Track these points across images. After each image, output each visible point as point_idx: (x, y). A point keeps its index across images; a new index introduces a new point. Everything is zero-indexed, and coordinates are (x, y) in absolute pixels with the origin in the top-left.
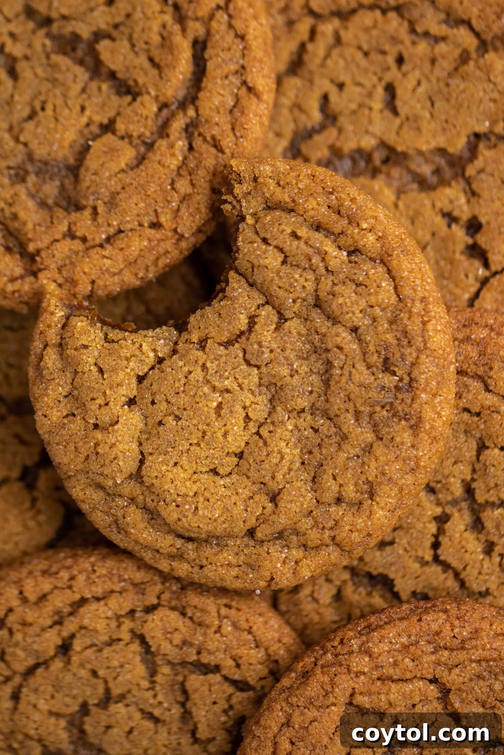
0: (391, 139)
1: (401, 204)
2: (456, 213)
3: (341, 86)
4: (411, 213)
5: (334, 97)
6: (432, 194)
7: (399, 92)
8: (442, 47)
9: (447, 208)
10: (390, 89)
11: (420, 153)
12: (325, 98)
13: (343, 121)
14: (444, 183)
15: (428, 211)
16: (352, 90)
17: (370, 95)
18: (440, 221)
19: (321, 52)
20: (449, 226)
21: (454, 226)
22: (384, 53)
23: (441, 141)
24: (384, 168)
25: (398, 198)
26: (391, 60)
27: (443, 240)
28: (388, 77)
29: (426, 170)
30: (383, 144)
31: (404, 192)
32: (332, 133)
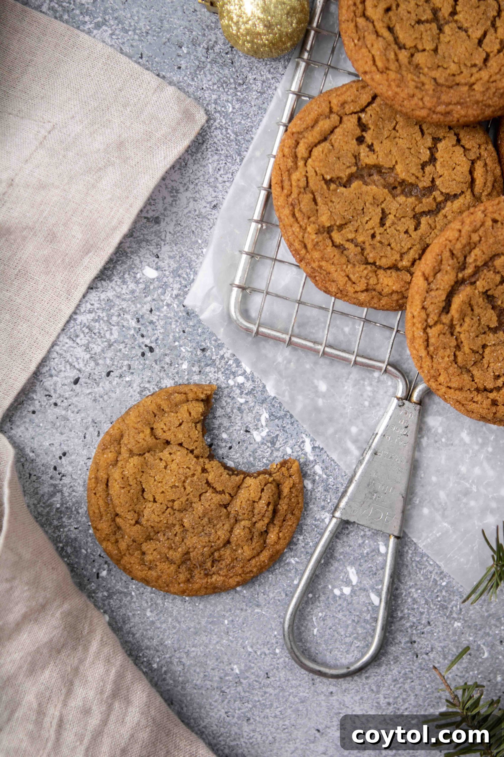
0: (389, 198)
1: (394, 163)
2: (367, 149)
3: (406, 232)
4: (390, 156)
5: (412, 227)
6: (376, 162)
7: (378, 221)
8: (351, 236)
9: (371, 153)
10: (382, 223)
11: (377, 186)
12: (416, 229)
13: (411, 214)
14: (369, 167)
15: (381, 154)
16: (402, 229)
17: (393, 223)
18: (376, 147)
19: (412, 251)
20: (372, 144)
21: (370, 144)
22: (380, 242)
23: (364, 188)
24: (397, 184)
25: (394, 166)
26: (378, 238)
27: (378, 138)
28: (382, 230)
29: (376, 177)
30: (394, 197)
31: (390, 168)
32: (418, 210)
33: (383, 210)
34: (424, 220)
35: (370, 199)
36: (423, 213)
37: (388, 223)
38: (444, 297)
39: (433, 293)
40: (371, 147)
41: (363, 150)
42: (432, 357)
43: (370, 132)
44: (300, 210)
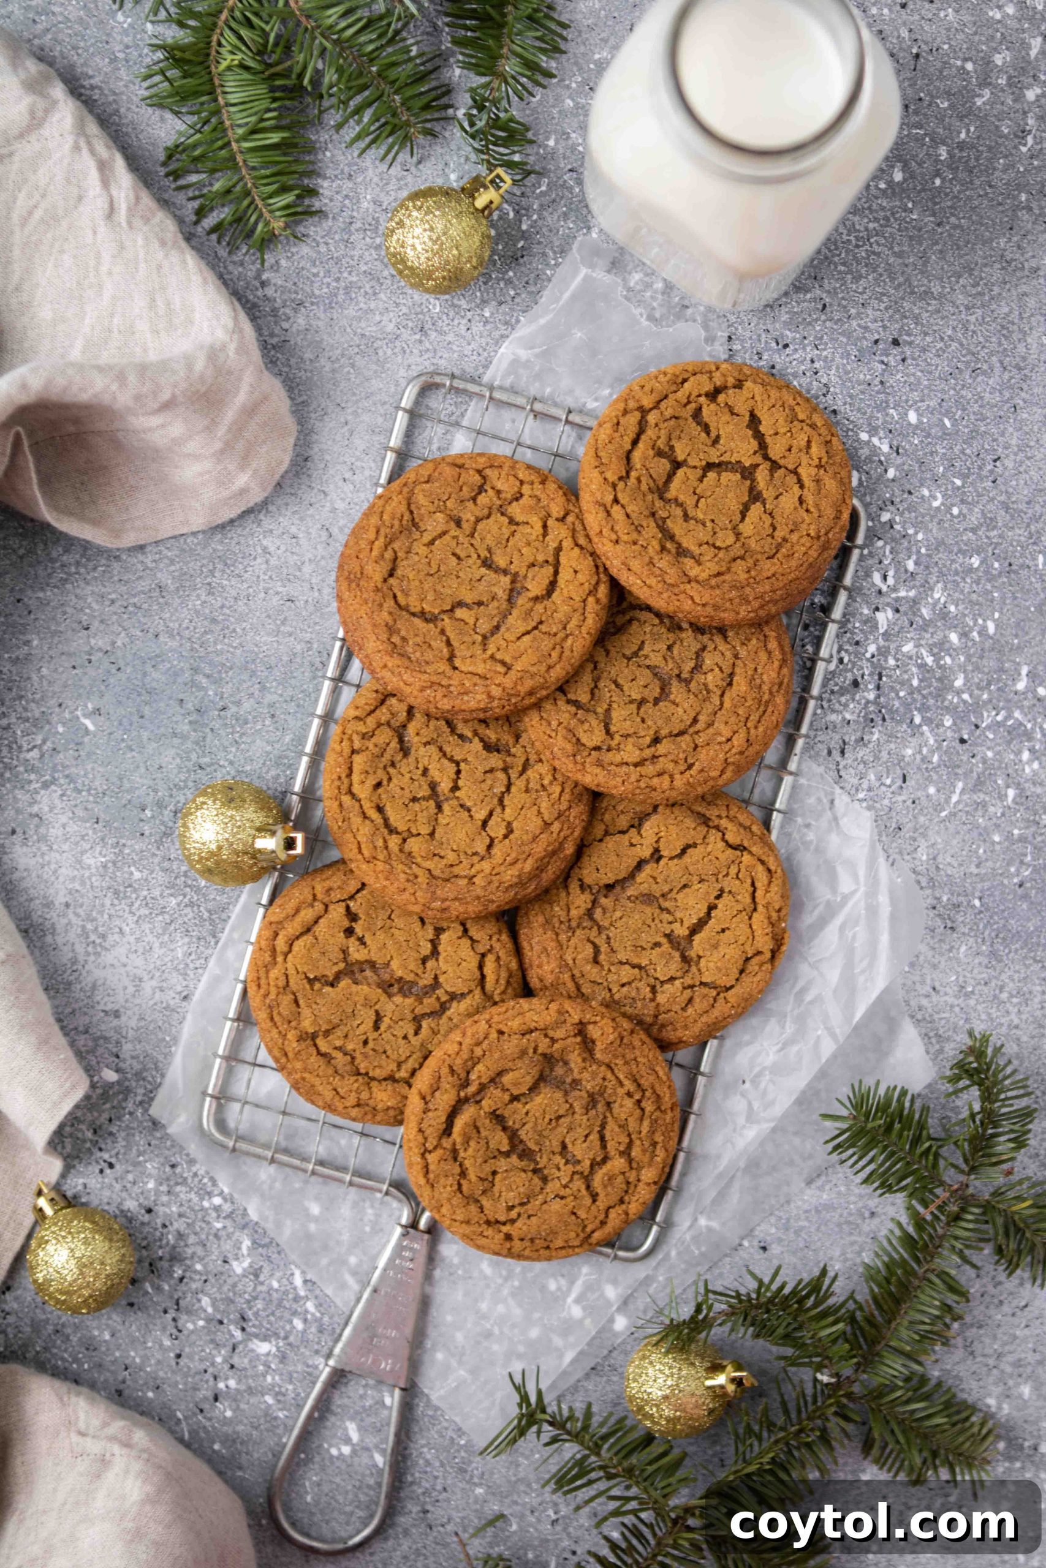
33: (377, 1013)
34: (424, 1024)
35: (362, 1001)
36: (424, 1015)
37: (383, 1027)
38: (444, 1119)
39: (430, 1114)
40: (362, 941)
41: (353, 944)
42: (433, 1186)
43: (360, 922)
44: (279, 1014)
